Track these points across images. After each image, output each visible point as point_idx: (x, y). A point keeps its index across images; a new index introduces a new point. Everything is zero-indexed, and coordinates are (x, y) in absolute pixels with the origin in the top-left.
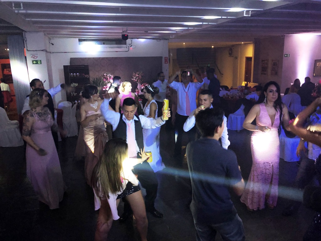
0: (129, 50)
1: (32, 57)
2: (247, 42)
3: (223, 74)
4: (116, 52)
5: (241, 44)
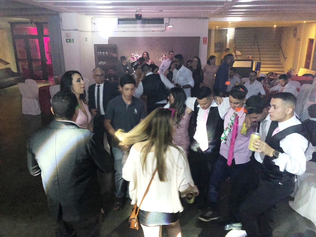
0: (166, 29)
1: (66, 36)
2: (310, 21)
3: (286, 58)
4: (153, 31)
5: (302, 24)
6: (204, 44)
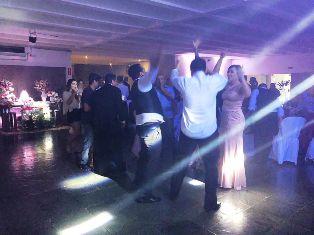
0: (28, 58)
2: (144, 60)
4: (13, 60)
6: (69, 74)
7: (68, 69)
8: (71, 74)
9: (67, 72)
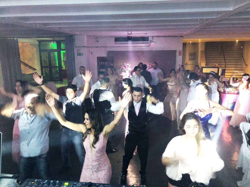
0: (150, 45)
1: (77, 51)
3: (247, 65)
4: (140, 46)
6: (179, 56)
7: (179, 51)
8: (181, 55)
9: (177, 54)
